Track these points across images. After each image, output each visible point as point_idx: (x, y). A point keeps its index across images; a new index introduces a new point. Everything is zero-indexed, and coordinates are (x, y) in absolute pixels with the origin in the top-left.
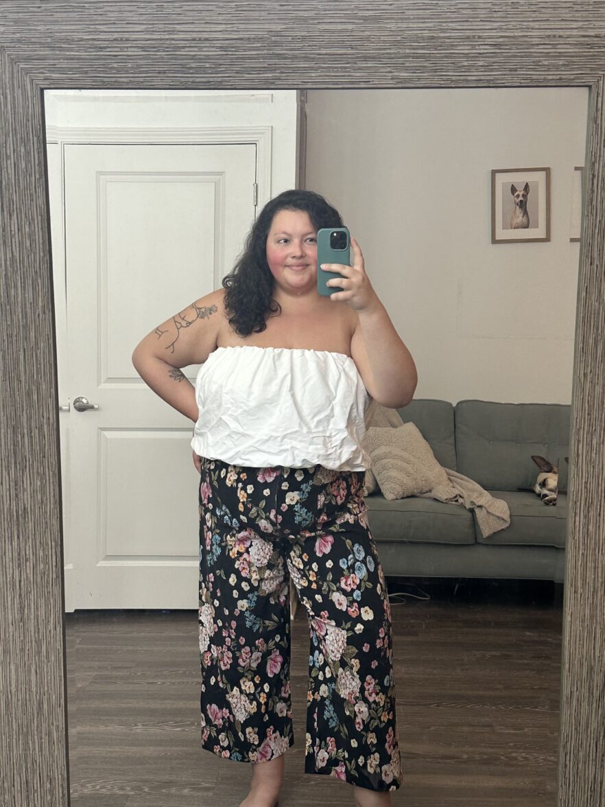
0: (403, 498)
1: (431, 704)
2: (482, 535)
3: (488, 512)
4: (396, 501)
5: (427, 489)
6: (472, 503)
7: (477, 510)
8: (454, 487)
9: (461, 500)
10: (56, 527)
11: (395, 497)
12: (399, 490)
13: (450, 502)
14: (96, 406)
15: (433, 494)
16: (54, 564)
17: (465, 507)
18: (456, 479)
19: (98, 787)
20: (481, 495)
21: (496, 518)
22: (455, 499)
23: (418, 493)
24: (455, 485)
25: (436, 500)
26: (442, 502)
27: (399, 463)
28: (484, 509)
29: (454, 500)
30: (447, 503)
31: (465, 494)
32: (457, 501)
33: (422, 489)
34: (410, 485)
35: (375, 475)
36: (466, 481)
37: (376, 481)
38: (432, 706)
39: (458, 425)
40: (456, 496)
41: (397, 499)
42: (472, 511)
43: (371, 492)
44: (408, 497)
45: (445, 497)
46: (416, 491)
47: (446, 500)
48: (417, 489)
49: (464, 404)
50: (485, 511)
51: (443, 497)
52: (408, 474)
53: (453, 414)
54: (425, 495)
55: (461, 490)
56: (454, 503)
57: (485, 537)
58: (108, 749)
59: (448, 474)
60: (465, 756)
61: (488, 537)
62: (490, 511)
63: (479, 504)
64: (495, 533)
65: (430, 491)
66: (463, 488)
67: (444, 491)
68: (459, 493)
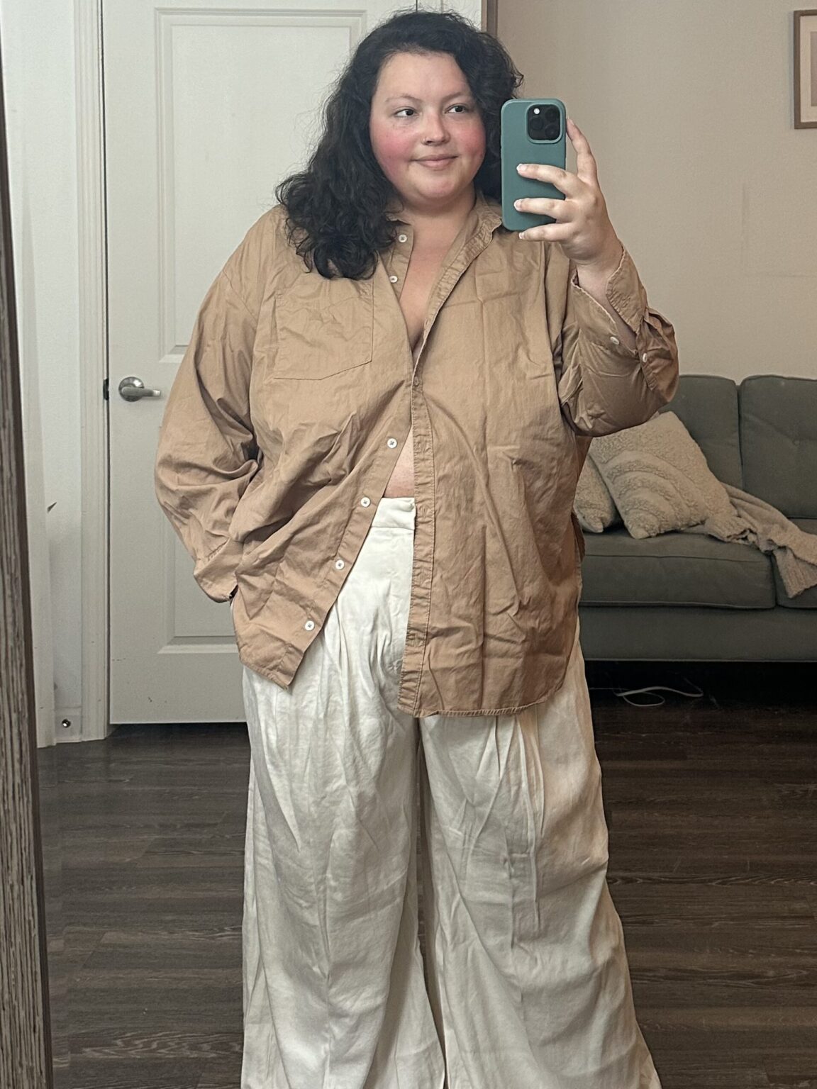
0: (658, 535)
1: (710, 881)
2: (786, 593)
3: (795, 556)
4: (649, 540)
5: (698, 520)
6: (771, 542)
7: (778, 554)
8: (739, 516)
9: (752, 538)
10: (20, 685)
11: (646, 534)
12: (654, 523)
13: (735, 541)
14: (157, 392)
15: (706, 528)
16: (17, 756)
17: (758, 549)
18: (743, 503)
19: (154, 1046)
20: (783, 527)
21: (808, 567)
22: (743, 535)
23: (683, 526)
24: (743, 513)
25: (711, 537)
26: (723, 542)
27: (652, 478)
28: (789, 552)
29: (741, 537)
30: (729, 542)
31: (759, 528)
32: (745, 539)
33: (691, 519)
34: (670, 513)
35: (615, 498)
36: (758, 505)
37: (616, 508)
38: (714, 884)
39: (743, 414)
40: (745, 531)
41: (650, 537)
42: (770, 555)
43: (607, 525)
44: (667, 533)
45: (728, 533)
46: (679, 524)
47: (728, 537)
48: (682, 520)
49: (753, 382)
50: (791, 556)
51: (724, 533)
52: (667, 497)
53: (736, 396)
54: (694, 529)
55: (753, 520)
56: (741, 542)
57: (791, 597)
58: (174, 975)
59: (731, 495)
60: (771, 973)
61: (796, 597)
62: (799, 555)
63: (781, 543)
64: (806, 590)
65: (703, 523)
66: (754, 518)
67: (725, 522)
68: (748, 526)
